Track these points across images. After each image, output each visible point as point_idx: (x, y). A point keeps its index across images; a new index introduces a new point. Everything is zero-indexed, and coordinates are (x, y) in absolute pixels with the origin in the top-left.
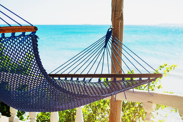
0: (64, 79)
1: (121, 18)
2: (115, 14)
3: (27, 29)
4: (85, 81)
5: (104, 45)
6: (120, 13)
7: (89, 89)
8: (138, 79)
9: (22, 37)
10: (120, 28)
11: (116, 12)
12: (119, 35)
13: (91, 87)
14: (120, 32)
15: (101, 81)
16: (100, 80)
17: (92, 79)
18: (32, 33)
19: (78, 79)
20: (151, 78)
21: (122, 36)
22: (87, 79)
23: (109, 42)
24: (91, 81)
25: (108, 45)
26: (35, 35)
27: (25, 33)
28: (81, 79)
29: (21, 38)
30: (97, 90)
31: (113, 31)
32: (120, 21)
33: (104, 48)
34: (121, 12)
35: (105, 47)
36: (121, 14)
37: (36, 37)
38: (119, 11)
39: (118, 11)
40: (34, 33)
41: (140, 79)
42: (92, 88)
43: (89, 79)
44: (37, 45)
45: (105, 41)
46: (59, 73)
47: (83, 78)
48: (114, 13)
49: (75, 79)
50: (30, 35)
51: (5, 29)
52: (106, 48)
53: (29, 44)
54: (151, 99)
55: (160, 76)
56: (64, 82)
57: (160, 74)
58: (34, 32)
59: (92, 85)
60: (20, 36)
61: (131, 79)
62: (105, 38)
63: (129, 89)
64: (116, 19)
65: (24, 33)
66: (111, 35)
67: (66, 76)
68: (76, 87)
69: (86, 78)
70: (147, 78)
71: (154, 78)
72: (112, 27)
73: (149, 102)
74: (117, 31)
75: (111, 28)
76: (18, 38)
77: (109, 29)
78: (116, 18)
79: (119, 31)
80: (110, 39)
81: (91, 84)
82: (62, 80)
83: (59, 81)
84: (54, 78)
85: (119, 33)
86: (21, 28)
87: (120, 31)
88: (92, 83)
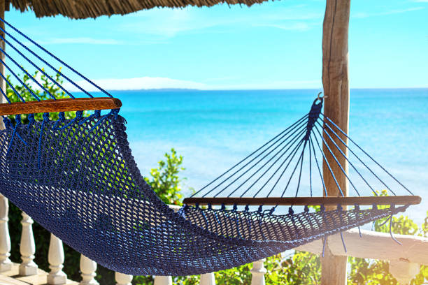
0: (219, 207)
1: (343, 75)
2: (329, 68)
3: (102, 103)
4: (262, 212)
5: (305, 134)
6: (340, 65)
7: (267, 229)
8: (370, 207)
9: (96, 120)
10: (340, 98)
11: (331, 63)
12: (338, 113)
13: (272, 224)
14: (340, 107)
15: (295, 213)
16: (291, 211)
17: (276, 209)
18: (112, 111)
19: (247, 209)
20: (397, 206)
21: (345, 114)
22: (266, 208)
23: (314, 128)
24: (274, 213)
25: (312, 134)
26: (119, 116)
27: (100, 111)
28: (253, 208)
29: (94, 121)
30: (283, 232)
31: (323, 104)
32: (341, 82)
33: (304, 141)
34: (342, 63)
35: (307, 138)
36: (343, 67)
37: (121, 119)
38: (339, 61)
39: (336, 60)
40: (115, 112)
41: (375, 207)
42: (274, 228)
43: (270, 207)
44: (125, 135)
45: (306, 125)
46: (211, 196)
47: (258, 206)
48: (327, 65)
49: (241, 208)
50: (109, 116)
51: (63, 103)
52: (308, 142)
53: (109, 134)
54: (406, 252)
55: (415, 200)
56: (219, 216)
57: (415, 197)
58: (115, 110)
59: (276, 221)
60: (91, 118)
61: (355, 207)
62: (307, 120)
63: (346, 229)
64: (331, 79)
65: (98, 112)
66: (320, 112)
67: (224, 202)
68: (242, 226)
69: (263, 207)
70: (388, 207)
71: (401, 206)
72: (322, 95)
73: (401, 259)
74: (333, 104)
75: (321, 99)
76: (88, 121)
77: (317, 100)
78: (331, 76)
79: (337, 104)
80: (316, 121)
81: (273, 219)
82: (215, 211)
83: (209, 212)
84: (200, 207)
85: (338, 108)
86: (92, 102)
87: (340, 103)
88: (275, 217)
